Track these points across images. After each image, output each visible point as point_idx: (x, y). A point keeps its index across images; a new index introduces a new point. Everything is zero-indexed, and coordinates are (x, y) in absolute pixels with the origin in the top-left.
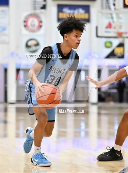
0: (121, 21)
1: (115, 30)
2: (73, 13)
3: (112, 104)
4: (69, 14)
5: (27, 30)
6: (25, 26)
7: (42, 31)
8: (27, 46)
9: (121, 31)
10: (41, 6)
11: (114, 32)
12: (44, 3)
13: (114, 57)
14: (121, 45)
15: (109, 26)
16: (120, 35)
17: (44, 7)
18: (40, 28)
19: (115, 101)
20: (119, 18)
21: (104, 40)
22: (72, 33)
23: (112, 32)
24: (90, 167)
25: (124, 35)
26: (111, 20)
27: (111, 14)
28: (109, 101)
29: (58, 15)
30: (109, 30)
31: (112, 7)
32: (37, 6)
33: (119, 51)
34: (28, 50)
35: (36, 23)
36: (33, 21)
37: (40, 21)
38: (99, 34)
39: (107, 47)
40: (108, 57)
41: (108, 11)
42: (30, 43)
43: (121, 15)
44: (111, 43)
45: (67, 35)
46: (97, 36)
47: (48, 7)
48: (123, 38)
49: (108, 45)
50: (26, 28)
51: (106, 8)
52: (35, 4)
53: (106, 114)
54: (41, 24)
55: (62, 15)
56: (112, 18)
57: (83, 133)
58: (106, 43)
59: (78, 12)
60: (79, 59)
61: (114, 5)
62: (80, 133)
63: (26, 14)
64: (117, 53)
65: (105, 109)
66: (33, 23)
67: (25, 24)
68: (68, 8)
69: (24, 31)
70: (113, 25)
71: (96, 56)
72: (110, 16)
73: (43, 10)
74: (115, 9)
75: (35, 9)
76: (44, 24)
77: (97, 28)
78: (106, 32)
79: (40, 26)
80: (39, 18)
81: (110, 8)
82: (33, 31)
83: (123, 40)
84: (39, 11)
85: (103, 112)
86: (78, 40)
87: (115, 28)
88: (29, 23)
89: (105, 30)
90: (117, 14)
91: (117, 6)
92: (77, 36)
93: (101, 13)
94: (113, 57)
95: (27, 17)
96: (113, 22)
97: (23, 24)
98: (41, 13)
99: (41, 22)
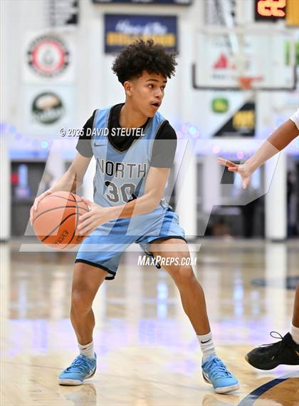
0: (248, 51)
1: (236, 73)
2: (140, 35)
3: (228, 242)
4: (132, 35)
5: (36, 71)
6: (31, 63)
7: (69, 74)
8: (36, 109)
9: (248, 74)
10: (68, 17)
11: (233, 77)
12: (73, 11)
13: (234, 133)
14: (249, 107)
15: (222, 63)
16: (246, 84)
17: (73, 20)
18: (65, 68)
19: (234, 234)
20: (243, 44)
21: (211, 95)
22: (140, 78)
23: (228, 78)
24: (179, 386)
25: (255, 84)
26: (225, 50)
27: (226, 36)
28: (222, 235)
29: (106, 38)
30: (221, 72)
31: (229, 19)
32: (57, 17)
33: (243, 120)
34: (38, 117)
35: (56, 55)
36: (48, 52)
37: (65, 51)
38: (200, 82)
39: (218, 111)
40: (220, 133)
41: (218, 29)
42: (42, 103)
43: (248, 39)
44: (225, 102)
45: (131, 84)
46: (195, 87)
47: (83, 20)
48: (255, 90)
49: (220, 106)
50: (32, 67)
51: (215, 23)
52: (53, 14)
53: (215, 265)
54: (66, 59)
55: (114, 39)
56: (229, 44)
57: (162, 309)
58: (214, 102)
59: (152, 31)
60: (176, 138)
61: (233, 14)
62: (155, 307)
63: (32, 35)
64: (240, 125)
65: (214, 252)
66: (48, 57)
67: (31, 58)
68: (128, 22)
69: (28, 75)
70: (231, 61)
71: (193, 131)
72: (222, 40)
73: (71, 28)
74: (236, 24)
75: (53, 23)
76: (73, 59)
77: (194, 68)
78: (215, 77)
79: (65, 64)
80: (63, 45)
81: (223, 23)
82: (49, 75)
83: (254, 96)
84: (62, 29)
85: (208, 259)
86: (156, 95)
87: (234, 67)
88: (40, 56)
89: (211, 71)
90: (241, 37)
91: (239, 18)
92: (153, 86)
93: (204, 33)
94: (231, 133)
95: (34, 43)
96: (231, 54)
97: (24, 59)
98: (67, 33)
99: (66, 54)
